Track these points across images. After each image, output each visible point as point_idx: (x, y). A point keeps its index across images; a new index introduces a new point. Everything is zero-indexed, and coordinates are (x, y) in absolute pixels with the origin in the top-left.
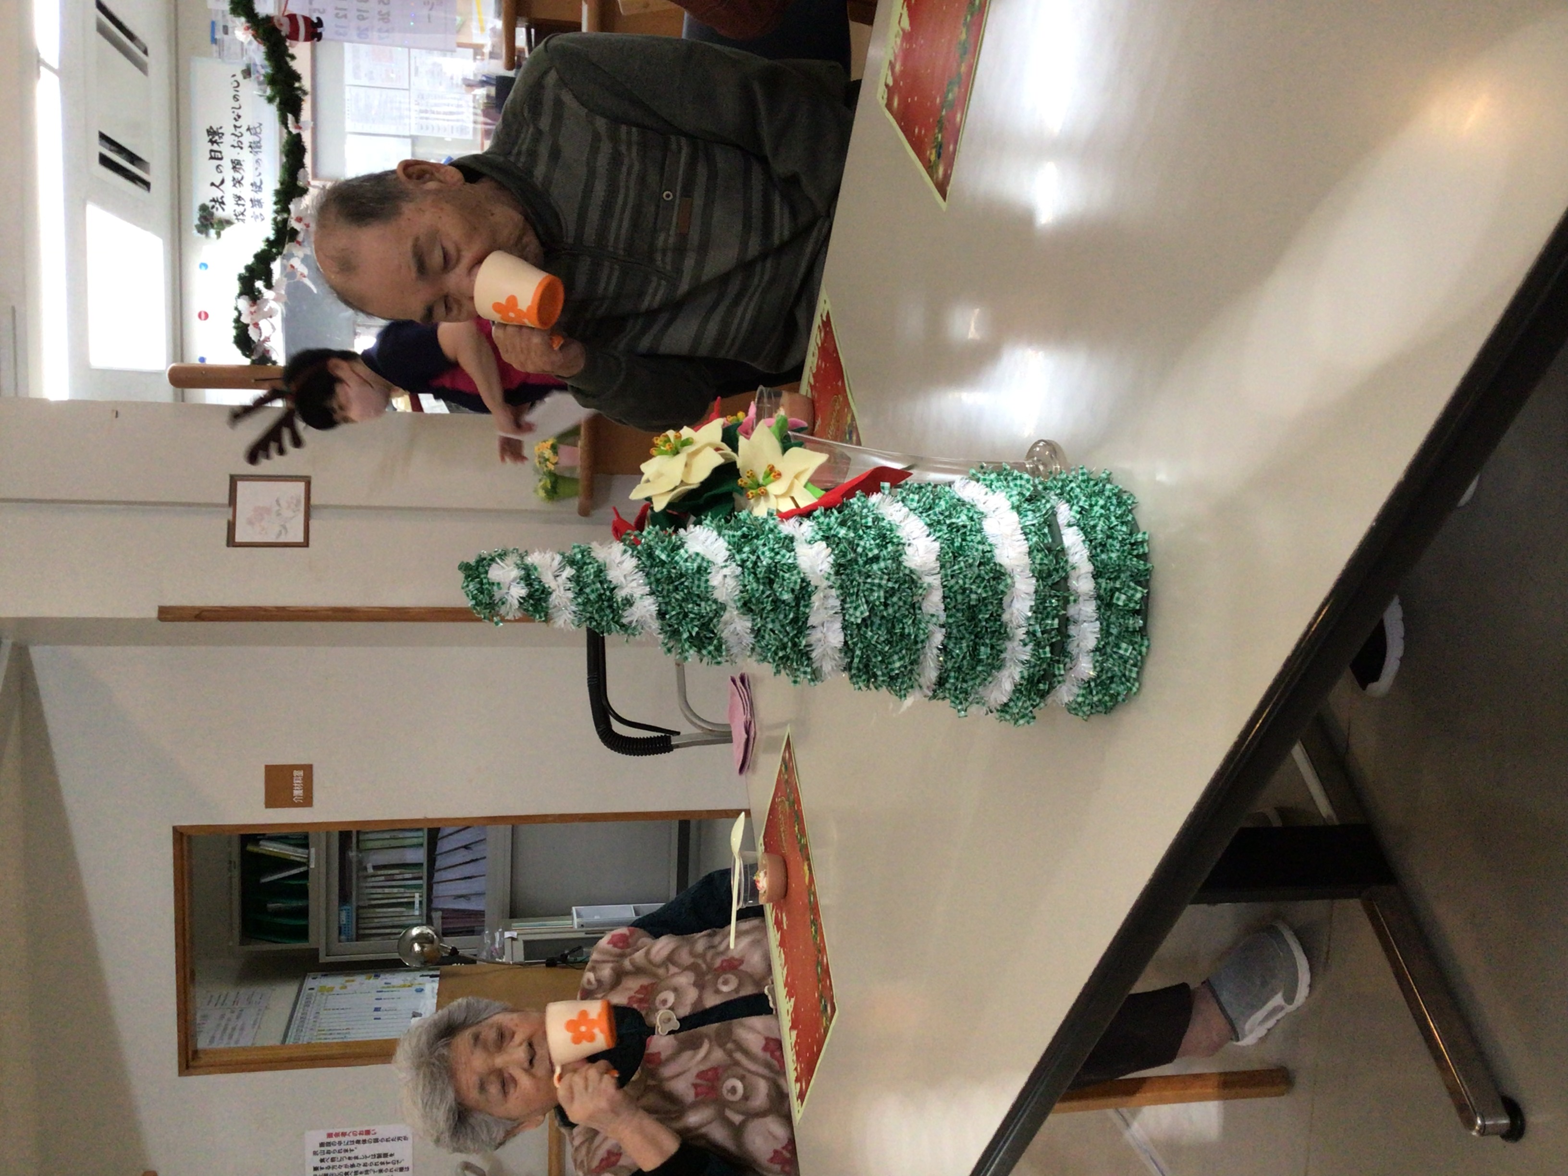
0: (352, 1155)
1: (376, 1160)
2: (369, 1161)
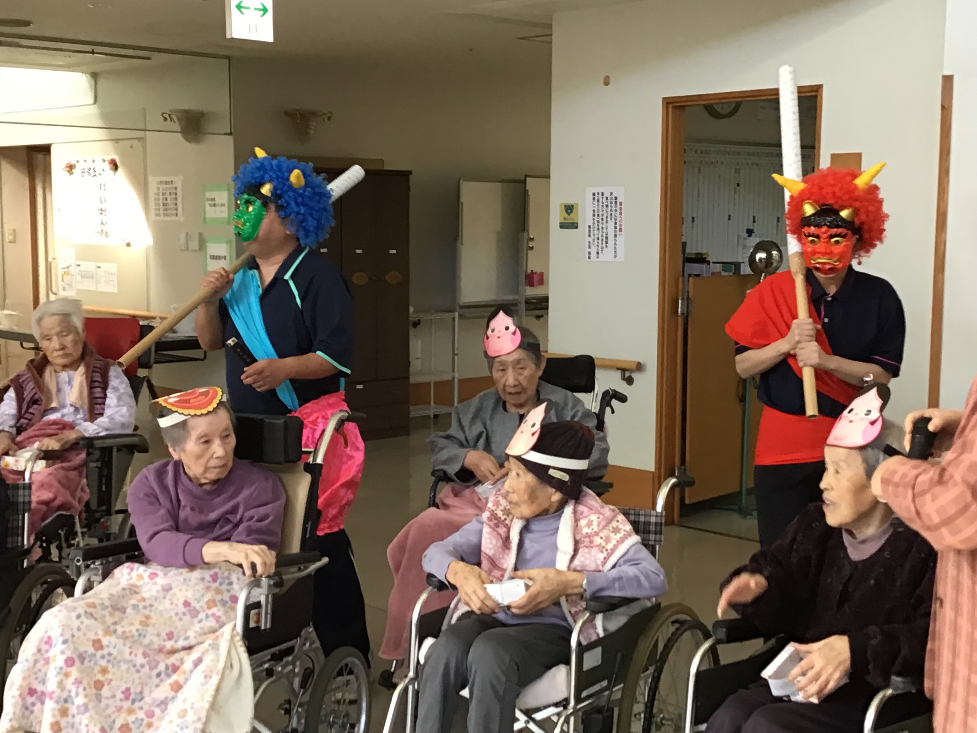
0: (609, 219)
1: (605, 235)
2: (604, 230)
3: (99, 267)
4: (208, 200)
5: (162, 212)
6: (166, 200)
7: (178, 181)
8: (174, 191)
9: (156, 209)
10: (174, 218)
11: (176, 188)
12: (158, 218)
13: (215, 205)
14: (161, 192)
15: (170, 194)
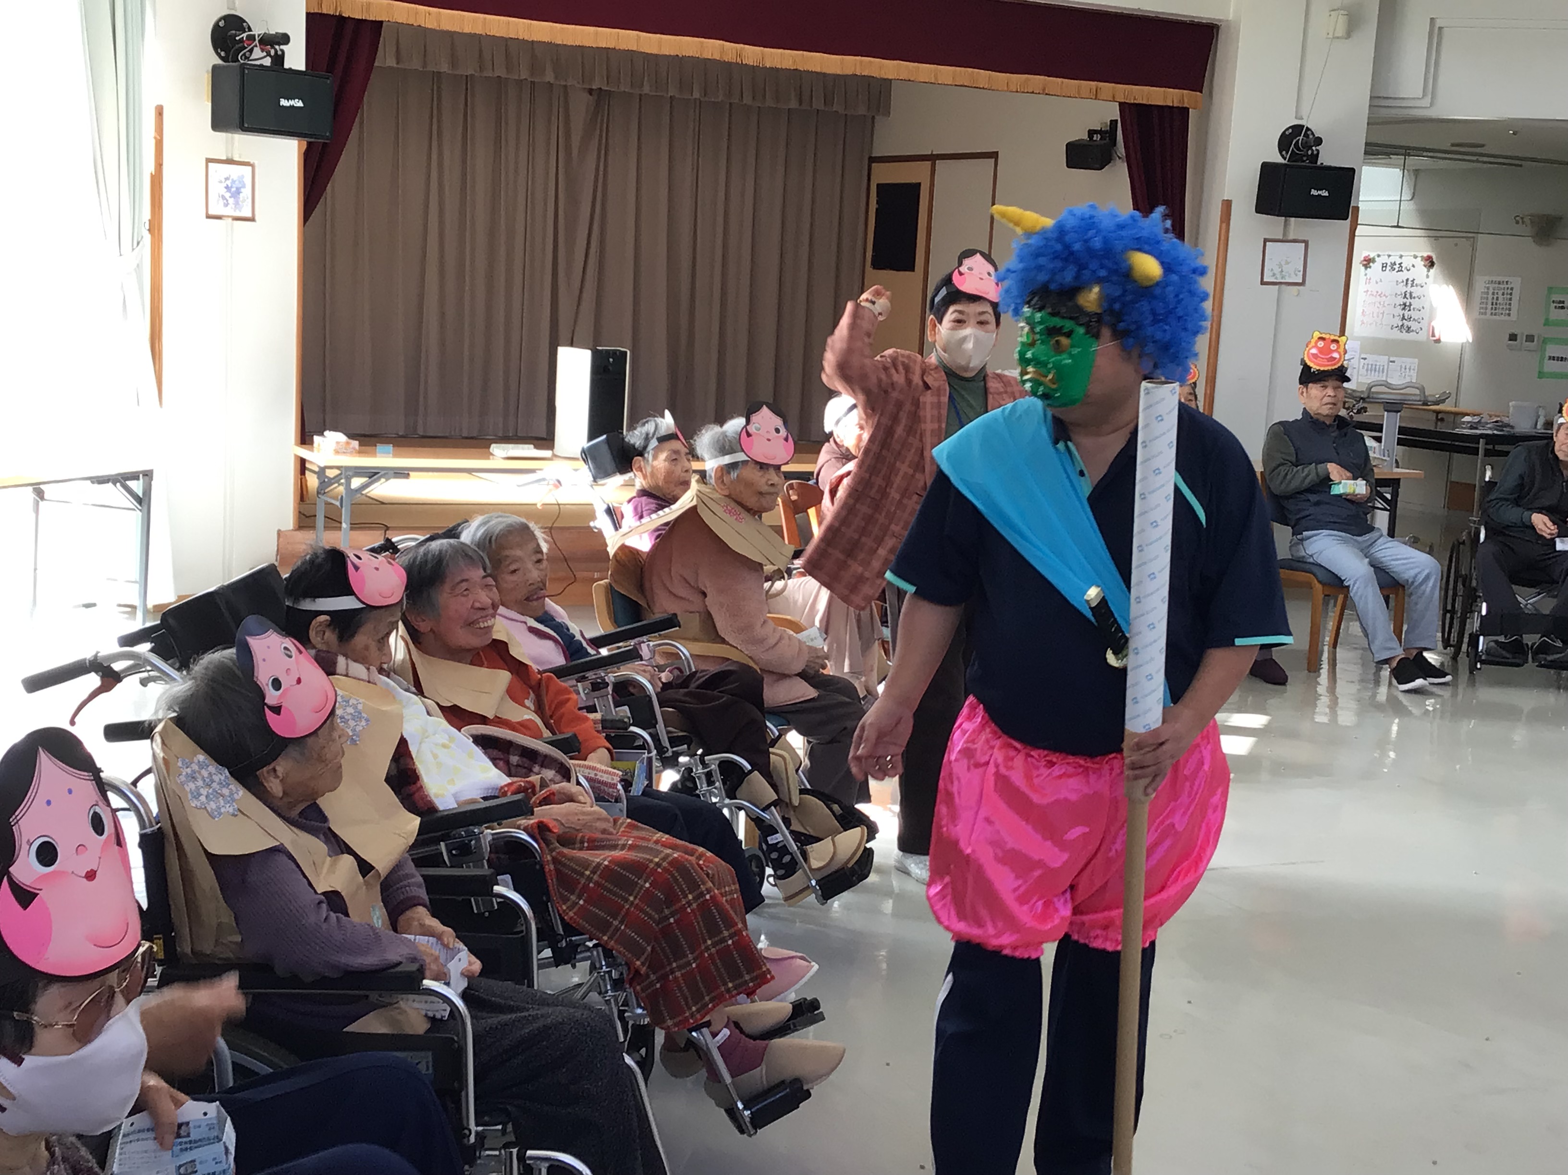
3: (1394, 362)
4: (1553, 302)
5: (1489, 311)
6: (1497, 299)
7: (1516, 283)
8: (1509, 291)
9: (1481, 308)
10: (1507, 318)
11: (1512, 289)
12: (1483, 317)
13: (1563, 308)
14: (1491, 291)
15: (1503, 294)
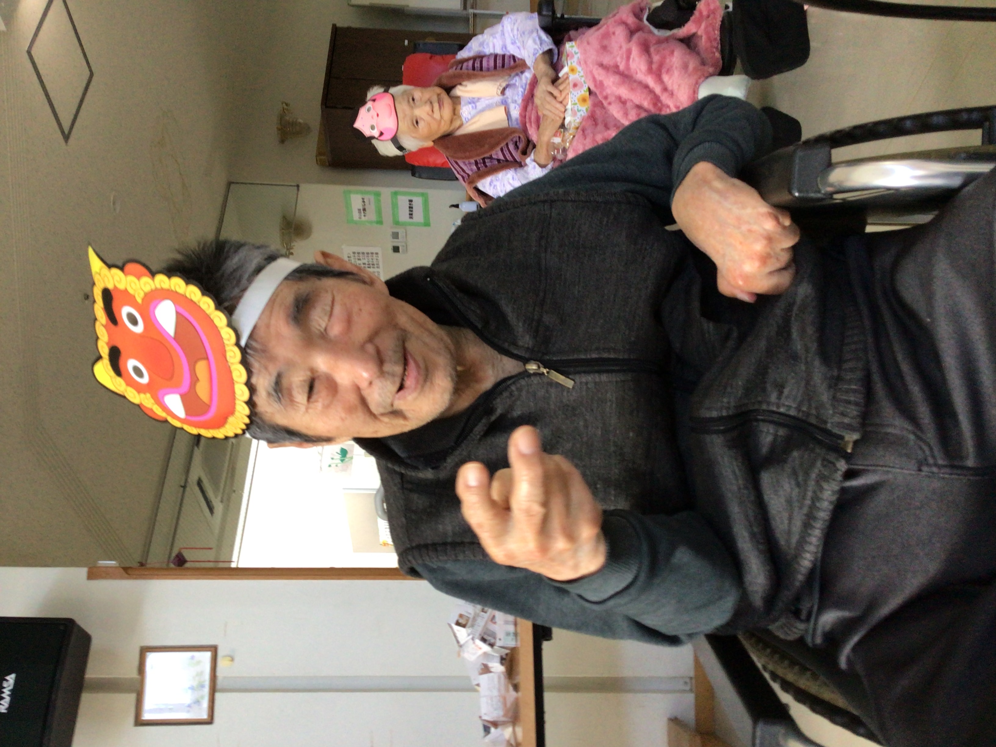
4: (360, 218)
8: (356, 255)
10: (380, 255)
11: (354, 253)
13: (364, 210)
